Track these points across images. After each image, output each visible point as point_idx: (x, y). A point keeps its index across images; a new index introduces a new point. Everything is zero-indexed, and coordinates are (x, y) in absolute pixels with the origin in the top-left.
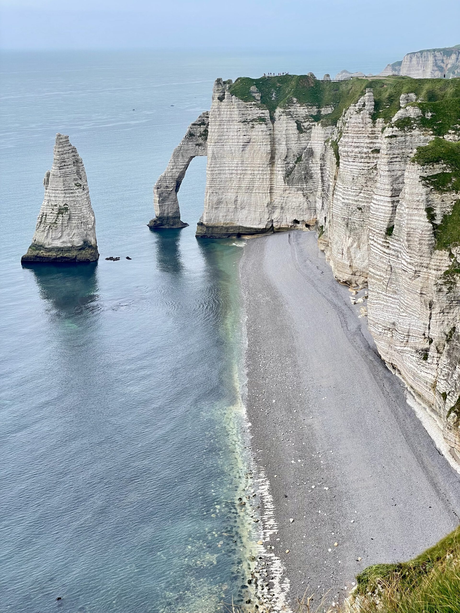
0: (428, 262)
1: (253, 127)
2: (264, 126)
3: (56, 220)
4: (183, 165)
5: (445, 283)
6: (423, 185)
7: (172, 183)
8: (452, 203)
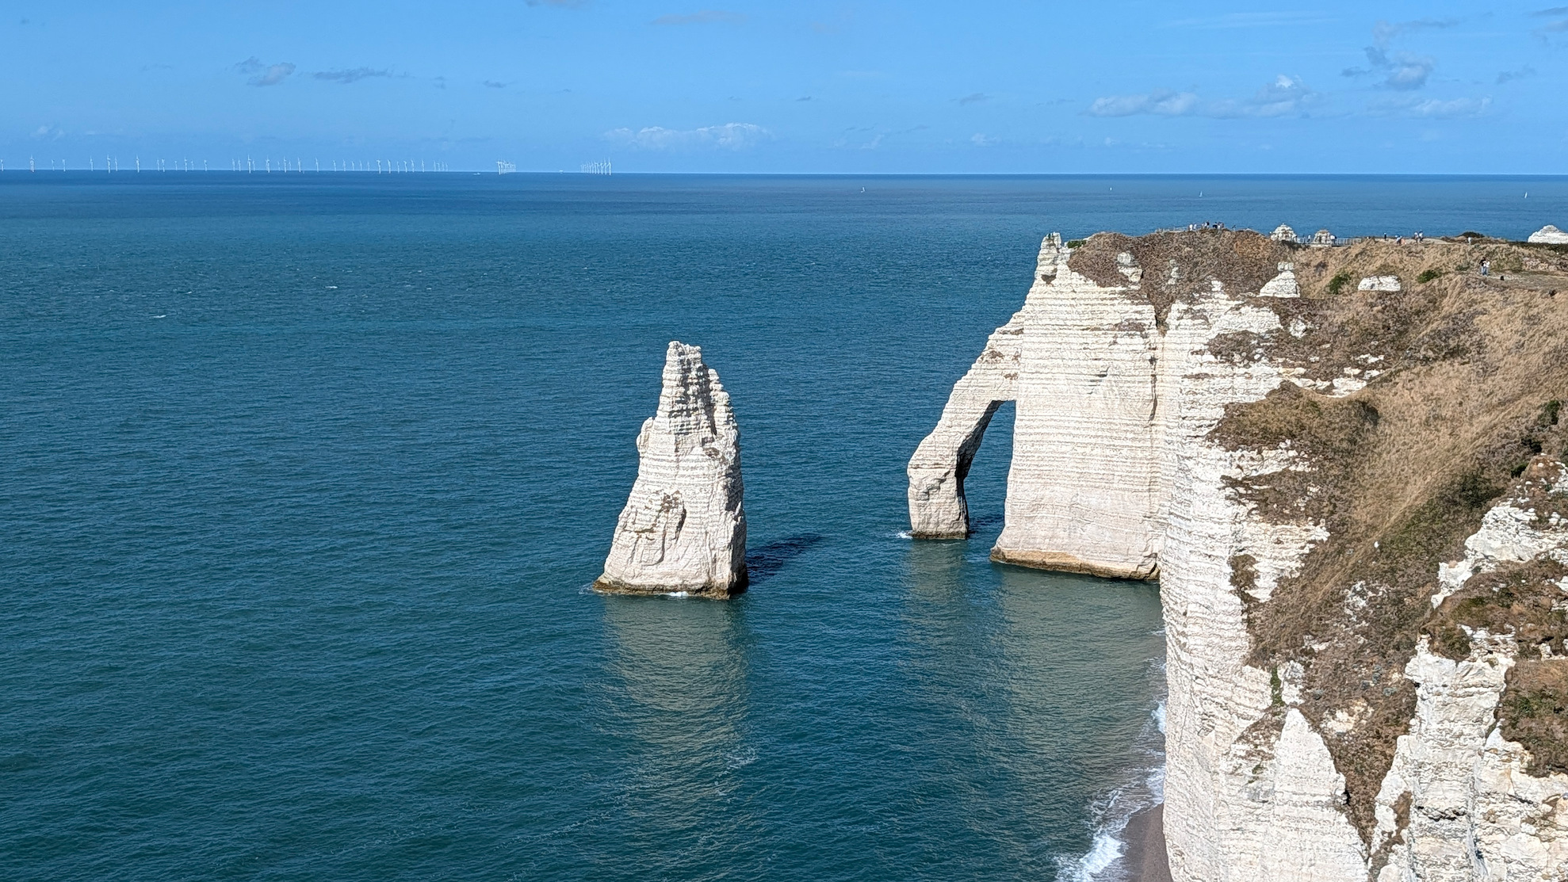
0: (1228, 694)
1: (1115, 343)
2: (1138, 340)
3: (654, 525)
4: (972, 419)
5: (1249, 754)
6: (1227, 498)
7: (948, 456)
8: (1302, 548)
